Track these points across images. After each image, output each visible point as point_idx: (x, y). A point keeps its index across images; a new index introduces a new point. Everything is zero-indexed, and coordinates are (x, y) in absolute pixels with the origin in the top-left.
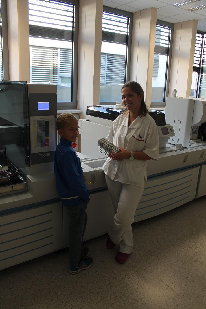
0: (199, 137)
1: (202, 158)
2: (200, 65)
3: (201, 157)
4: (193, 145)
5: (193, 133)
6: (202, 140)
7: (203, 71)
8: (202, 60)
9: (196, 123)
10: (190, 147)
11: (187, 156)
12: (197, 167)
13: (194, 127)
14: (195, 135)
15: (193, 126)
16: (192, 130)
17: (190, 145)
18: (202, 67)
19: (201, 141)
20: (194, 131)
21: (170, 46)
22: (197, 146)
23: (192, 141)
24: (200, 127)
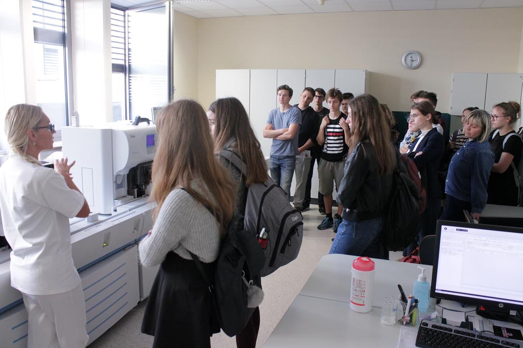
0: (130, 193)
1: (137, 231)
2: (125, 61)
3: (135, 229)
4: (120, 210)
5: (118, 186)
6: (136, 196)
7: (131, 71)
8: (127, 52)
9: (119, 170)
10: (115, 213)
11: (109, 233)
12: (133, 246)
13: (118, 176)
14: (123, 189)
15: (115, 175)
16: (116, 182)
17: (115, 210)
18: (130, 66)
19: (135, 198)
20: (119, 182)
21: (66, 29)
22: (127, 211)
23: (118, 202)
24: (128, 174)
